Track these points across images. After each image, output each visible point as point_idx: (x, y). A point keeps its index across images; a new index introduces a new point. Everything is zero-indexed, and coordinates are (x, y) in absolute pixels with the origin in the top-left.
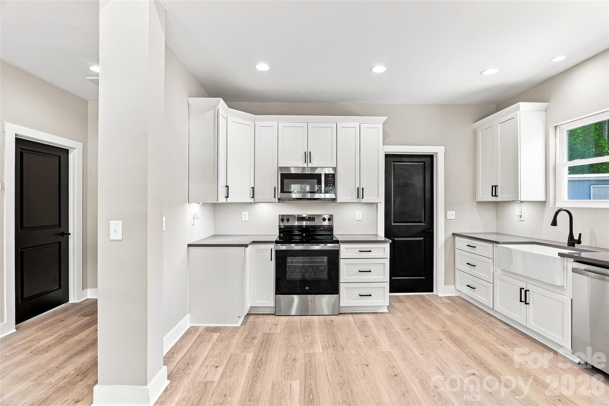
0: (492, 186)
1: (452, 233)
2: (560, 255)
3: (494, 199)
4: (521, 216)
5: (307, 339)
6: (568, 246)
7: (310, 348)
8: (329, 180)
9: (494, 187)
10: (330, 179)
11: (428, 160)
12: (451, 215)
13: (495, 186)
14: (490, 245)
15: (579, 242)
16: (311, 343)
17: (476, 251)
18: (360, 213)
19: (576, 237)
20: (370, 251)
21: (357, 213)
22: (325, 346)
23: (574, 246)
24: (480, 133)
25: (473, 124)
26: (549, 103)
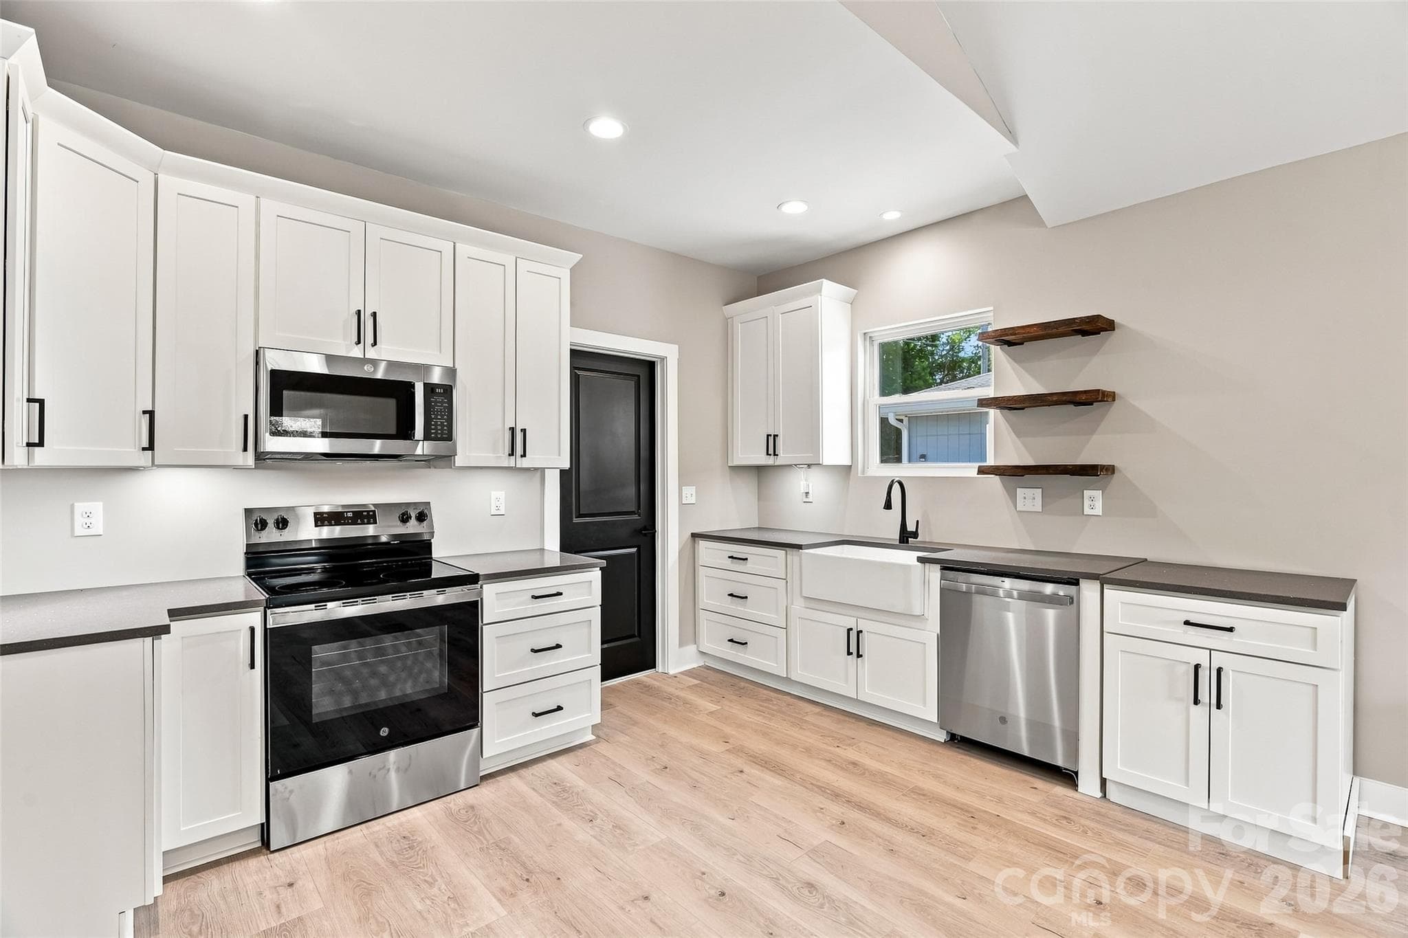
0: (768, 436)
1: (690, 534)
2: (920, 560)
3: (770, 461)
4: (807, 493)
5: (435, 891)
6: (900, 542)
7: (463, 916)
8: (436, 402)
9: (771, 439)
10: (439, 399)
11: (643, 373)
12: (689, 496)
13: (775, 436)
14: (780, 553)
15: (915, 535)
16: (453, 898)
17: (748, 567)
18: (501, 494)
19: (911, 527)
20: (560, 594)
21: (495, 494)
22: (503, 890)
23: (907, 542)
24: (739, 329)
25: (724, 307)
26: (856, 291)
